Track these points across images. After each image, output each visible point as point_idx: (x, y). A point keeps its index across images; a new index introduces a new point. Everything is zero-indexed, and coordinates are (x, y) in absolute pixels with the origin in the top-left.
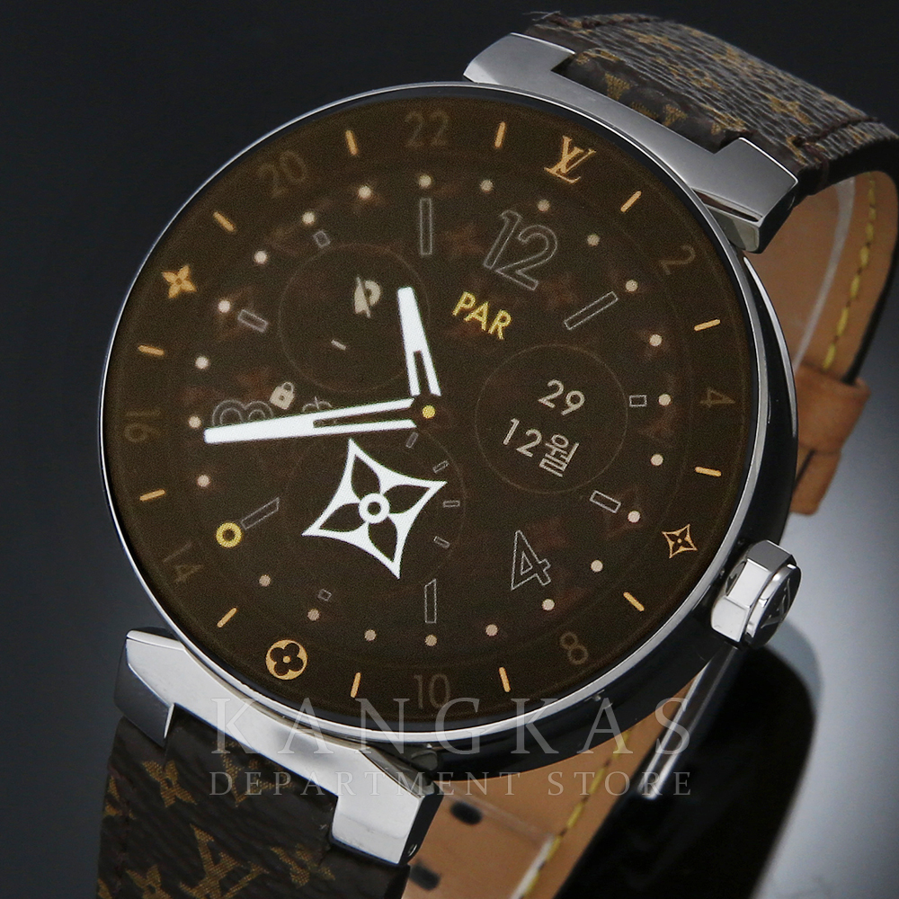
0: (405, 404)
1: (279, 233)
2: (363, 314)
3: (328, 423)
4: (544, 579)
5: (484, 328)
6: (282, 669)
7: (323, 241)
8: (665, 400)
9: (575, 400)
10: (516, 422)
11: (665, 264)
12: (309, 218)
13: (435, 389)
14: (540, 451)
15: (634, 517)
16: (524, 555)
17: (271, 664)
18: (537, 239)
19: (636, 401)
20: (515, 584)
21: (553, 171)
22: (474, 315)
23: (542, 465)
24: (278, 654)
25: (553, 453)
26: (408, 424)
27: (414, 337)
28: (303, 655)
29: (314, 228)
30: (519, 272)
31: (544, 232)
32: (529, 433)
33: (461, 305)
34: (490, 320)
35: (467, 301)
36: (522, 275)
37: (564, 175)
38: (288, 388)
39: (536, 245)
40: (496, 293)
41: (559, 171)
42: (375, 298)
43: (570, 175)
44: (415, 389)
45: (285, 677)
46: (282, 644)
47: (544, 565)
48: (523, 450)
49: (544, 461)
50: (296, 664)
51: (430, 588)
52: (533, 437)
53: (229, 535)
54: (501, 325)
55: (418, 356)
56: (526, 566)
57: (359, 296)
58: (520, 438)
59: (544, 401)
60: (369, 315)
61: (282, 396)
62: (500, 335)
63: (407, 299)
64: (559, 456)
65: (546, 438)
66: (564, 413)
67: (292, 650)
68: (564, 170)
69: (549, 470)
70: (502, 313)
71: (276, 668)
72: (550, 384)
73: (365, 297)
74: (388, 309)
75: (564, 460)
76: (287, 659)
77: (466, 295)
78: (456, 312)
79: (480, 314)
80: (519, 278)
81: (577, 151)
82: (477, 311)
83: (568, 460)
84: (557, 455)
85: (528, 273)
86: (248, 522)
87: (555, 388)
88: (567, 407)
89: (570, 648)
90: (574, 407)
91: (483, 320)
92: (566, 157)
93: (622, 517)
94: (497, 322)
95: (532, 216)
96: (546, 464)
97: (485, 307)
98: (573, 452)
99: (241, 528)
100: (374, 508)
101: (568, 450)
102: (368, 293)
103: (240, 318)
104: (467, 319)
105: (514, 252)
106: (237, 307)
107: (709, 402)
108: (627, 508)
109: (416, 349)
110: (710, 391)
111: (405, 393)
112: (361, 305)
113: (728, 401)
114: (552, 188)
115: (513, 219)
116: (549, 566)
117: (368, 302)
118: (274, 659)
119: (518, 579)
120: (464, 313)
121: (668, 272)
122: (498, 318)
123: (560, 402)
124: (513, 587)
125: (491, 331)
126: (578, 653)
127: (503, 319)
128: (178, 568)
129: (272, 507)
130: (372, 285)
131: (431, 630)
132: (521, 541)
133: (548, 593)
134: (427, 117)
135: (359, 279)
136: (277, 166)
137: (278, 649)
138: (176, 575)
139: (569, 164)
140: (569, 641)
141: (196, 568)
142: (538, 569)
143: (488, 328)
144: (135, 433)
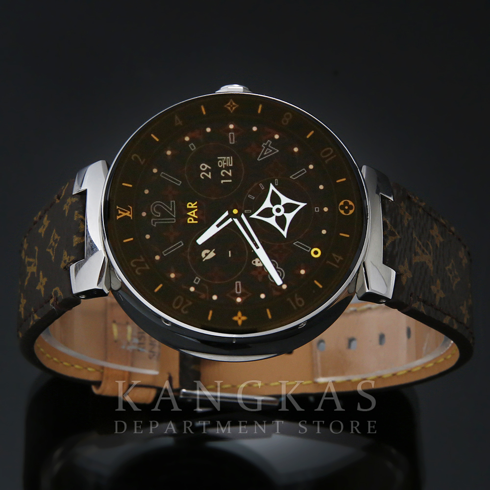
0: (236, 220)
1: (203, 296)
2: (214, 252)
4: (269, 143)
5: (196, 210)
6: (351, 207)
7: (197, 280)
8: (187, 139)
9: (204, 167)
10: (222, 181)
11: (142, 163)
12: (192, 289)
13: (226, 214)
14: (227, 168)
15: (231, 126)
16: (265, 154)
17: (351, 212)
18: (156, 210)
19: (193, 147)
20: (276, 151)
21: (131, 216)
22: (194, 215)
23: (231, 165)
24: (347, 211)
25: (225, 164)
26: (243, 216)
27: (213, 230)
28: (342, 203)
29: (195, 285)
30: (171, 209)
31: (153, 209)
32: (223, 175)
33: (193, 222)
34: (192, 209)
35: (191, 220)
38: (254, 262)
39: (158, 209)
40: (183, 213)
41: (130, 214)
42: (207, 251)
43: (129, 209)
44: (230, 220)
45: (353, 205)
46: (342, 212)
47: (264, 145)
48: (230, 174)
49: (230, 165)
50: (346, 204)
51: (294, 177)
52: (224, 173)
53: (316, 253)
54: (192, 205)
55: (218, 226)
56: (268, 151)
57: (208, 257)
58: (226, 177)
59: (210, 176)
60: (214, 250)
61: (258, 262)
62: (196, 203)
63: (200, 241)
64: (225, 161)
65: (222, 169)
66: (210, 168)
67: (342, 208)
68: (129, 212)
69: (232, 162)
70: (188, 207)
71: (352, 209)
72: (203, 178)
73: (208, 255)
74: (208, 244)
75: (226, 159)
76: (346, 207)
77: (189, 222)
78: (197, 222)
79: (193, 214)
80: (173, 208)
81: (120, 212)
82: (191, 215)
83: (225, 158)
84: (225, 162)
85: (170, 207)
86: (308, 249)
87: (203, 175)
88: (208, 168)
89: (288, 120)
90: (206, 166)
91: (194, 212)
92: (124, 214)
93: (234, 130)
94: (192, 207)
95: (149, 216)
96: (231, 164)
97: (189, 214)
98: (221, 158)
99: (311, 250)
100: (278, 210)
101: (221, 160)
102: (207, 255)
103: (240, 292)
104: (197, 217)
105: (165, 215)
106: (237, 296)
107: (180, 123)
108: (230, 130)
109: (216, 227)
110: (176, 124)
111: (233, 222)
112: (212, 255)
113: (176, 118)
114: (137, 213)
115: (154, 221)
116: (264, 144)
117: (209, 253)
118: (349, 212)
119: (274, 151)
120: (195, 219)
121: (144, 160)
122: (190, 207)
123: (207, 171)
124: (278, 151)
125: (196, 207)
126: (288, 116)
127: (190, 205)
128: (338, 261)
129: (297, 244)
130: (203, 255)
131: (307, 169)
132: (261, 157)
133: (273, 139)
134: (136, 268)
135: (204, 260)
136: (181, 308)
137: (345, 212)
138: (341, 260)
139: (126, 212)
140: (285, 122)
141: (334, 255)
142: (267, 147)
143: (196, 208)
144: (301, 302)
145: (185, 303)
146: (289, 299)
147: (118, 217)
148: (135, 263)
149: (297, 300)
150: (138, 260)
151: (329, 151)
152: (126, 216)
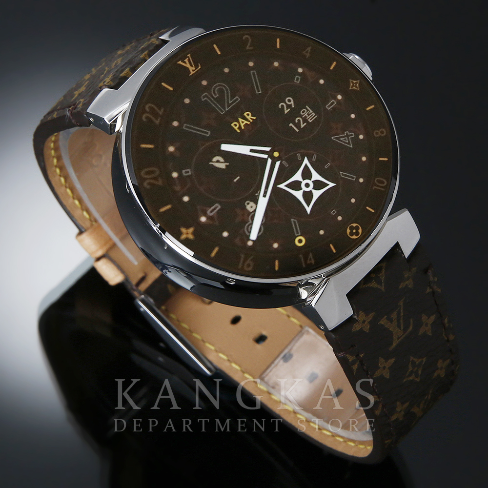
0: (270, 161)
1: (178, 188)
2: (226, 166)
3: (265, 193)
4: (352, 135)
5: (249, 123)
6: (357, 233)
7: (187, 172)
8: (300, 70)
9: (289, 101)
10: (291, 125)
11: (248, 48)
12: (175, 175)
13: (268, 149)
14: (305, 120)
15: (339, 97)
16: (341, 139)
17: (354, 237)
18: (218, 91)
19: (297, 80)
20: (350, 145)
21: (192, 73)
22: (242, 125)
25: (307, 116)
26: (278, 163)
27: (244, 150)
28: (354, 225)
30: (230, 102)
31: (216, 86)
32: (296, 121)
33: (236, 128)
34: (247, 120)
35: (236, 125)
36: (232, 101)
37: (196, 69)
38: (248, 204)
39: (221, 91)
40: (236, 113)
41: (193, 71)
42: (221, 159)
43: (196, 67)
44: (266, 156)
45: (360, 233)
46: (348, 231)
47: (347, 134)
48: (302, 126)
49: (309, 120)
50: (357, 228)
52: (299, 120)
53: (300, 241)
54: (250, 116)
55: (252, 151)
56: (345, 139)
57: (217, 165)
58: (298, 125)
59: (286, 112)
60: (228, 164)
61: (250, 207)
62: (255, 118)
63: (225, 147)
64: (309, 114)
65: (301, 116)
66: (293, 106)
67: (352, 228)
68: (194, 68)
69: (313, 119)
70: (245, 114)
71: (357, 235)
72: (280, 107)
73: (219, 163)
74: (227, 156)
75: (311, 113)
76: (354, 231)
77: (232, 125)
78: (239, 131)
79: (243, 123)
80: (232, 103)
81: (186, 61)
82: (241, 122)
83: (311, 112)
84: (309, 115)
86: (298, 233)
87: (282, 106)
88: (291, 105)
89: (380, 134)
90: (292, 102)
91: (246, 122)
92: (188, 65)
93: (338, 101)
95: (207, 89)
96: (311, 119)
97: (240, 120)
98: (309, 109)
99: (298, 236)
100: (307, 185)
101: (308, 110)
102: (218, 161)
103: (211, 214)
104: (243, 128)
105: (221, 100)
106: (205, 214)
107: (308, 55)
108: (335, 98)
109: (249, 151)
111: (266, 160)
112: (222, 166)
113: (309, 49)
114: (199, 76)
115: (206, 96)
116: (348, 132)
117: (222, 162)
118: (353, 235)
119: (349, 143)
120: (240, 128)
121: (252, 48)
122: (246, 116)
123: (289, 106)
124: (352, 147)
125: (251, 121)
126: (382, 132)
127: (248, 115)
128: (308, 262)
129: (294, 222)
130: (215, 159)
131: (358, 179)
132: (336, 138)
133: (357, 136)
134: (148, 113)
135: (210, 163)
136: (147, 179)
137: (350, 233)
138: (311, 264)
139: (191, 66)
140: (376, 134)
141: (311, 255)
142: (347, 136)
143: (249, 121)
144: (249, 266)
145: (155, 178)
146: (243, 256)
147: (180, 62)
148: (151, 108)
149: (248, 261)
150: (156, 108)
151: (383, 183)
152: (188, 69)
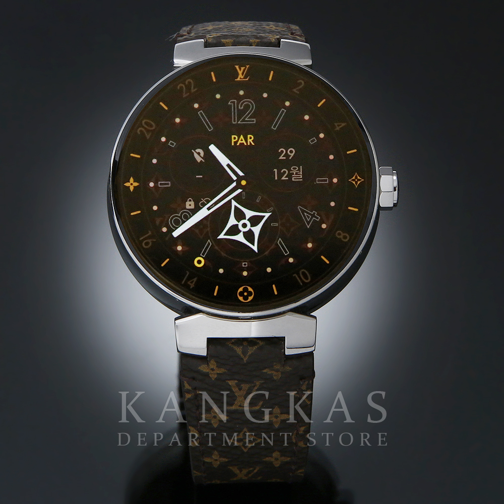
0: (234, 184)
1: (156, 149)
2: (201, 161)
4: (317, 218)
5: (245, 144)
6: (246, 298)
7: (173, 144)
8: (322, 136)
9: (291, 152)
10: (276, 170)
11: (295, 90)
12: (163, 139)
13: (241, 174)
14: (290, 175)
15: (335, 180)
16: (305, 214)
17: (241, 298)
18: (246, 105)
19: (312, 141)
20: (308, 225)
21: (238, 79)
22: (240, 142)
23: (293, 180)
24: (241, 294)
26: (239, 191)
27: (224, 160)
28: (250, 289)
29: (167, 141)
30: (246, 119)
31: (247, 101)
32: (282, 171)
33: (233, 141)
34: (246, 141)
35: (235, 138)
37: (244, 78)
38: (190, 201)
39: (247, 107)
40: (242, 130)
41: (241, 78)
42: (202, 154)
44: (235, 178)
45: (249, 300)
46: (241, 289)
47: (314, 213)
48: (283, 178)
49: (293, 178)
50: (250, 294)
51: (280, 242)
52: (285, 172)
53: (199, 262)
54: (251, 140)
55: (228, 166)
56: (309, 217)
57: (196, 155)
58: (280, 175)
59: (281, 158)
60: (204, 161)
61: (190, 205)
63: (213, 148)
64: (297, 174)
65: (290, 170)
66: (290, 158)
67: (245, 290)
68: (242, 77)
69: (296, 180)
70: (249, 136)
71: (244, 299)
72: (280, 151)
73: (198, 155)
74: (209, 155)
75: (300, 174)
76: (246, 294)
77: (233, 136)
78: (233, 144)
80: (247, 121)
81: (243, 68)
82: (240, 140)
84: (296, 174)
85: (249, 118)
86: (203, 254)
87: (282, 151)
88: (290, 156)
89: (341, 237)
90: (292, 155)
91: (244, 141)
92: (240, 72)
93: (331, 182)
94: (249, 140)
95: (240, 98)
96: (294, 179)
97: (242, 137)
98: (301, 170)
99: (202, 257)
100: (244, 225)
101: (299, 170)
102: (199, 154)
103: (159, 186)
104: (238, 144)
105: (241, 113)
106: (156, 182)
107: (338, 128)
108: (331, 179)
109: (227, 164)
110: (336, 124)
111: (233, 181)
112: (199, 159)
113: (344, 124)
114: (241, 85)
115: (234, 102)
116: (316, 213)
117: (200, 156)
118: (241, 296)
119: (308, 223)
120: (236, 143)
121: (298, 93)
122: (249, 138)
123: (287, 155)
124: (308, 227)
125: (249, 144)
126: (345, 237)
127: (251, 138)
128: (189, 283)
129: (209, 244)
130: (198, 150)
131: (289, 256)
132: (300, 208)
133: (322, 222)
134: (185, 84)
135: (193, 151)
136: (143, 127)
137: (241, 292)
138: (190, 286)
139: (243, 74)
140: (339, 234)
141: (195, 280)
142: (313, 216)
143: (247, 144)
144: (147, 244)
145: (148, 131)
146: (150, 233)
147: (237, 67)
148: (190, 83)
149: (150, 241)
150: (193, 86)
151: (306, 278)
152: (238, 74)
